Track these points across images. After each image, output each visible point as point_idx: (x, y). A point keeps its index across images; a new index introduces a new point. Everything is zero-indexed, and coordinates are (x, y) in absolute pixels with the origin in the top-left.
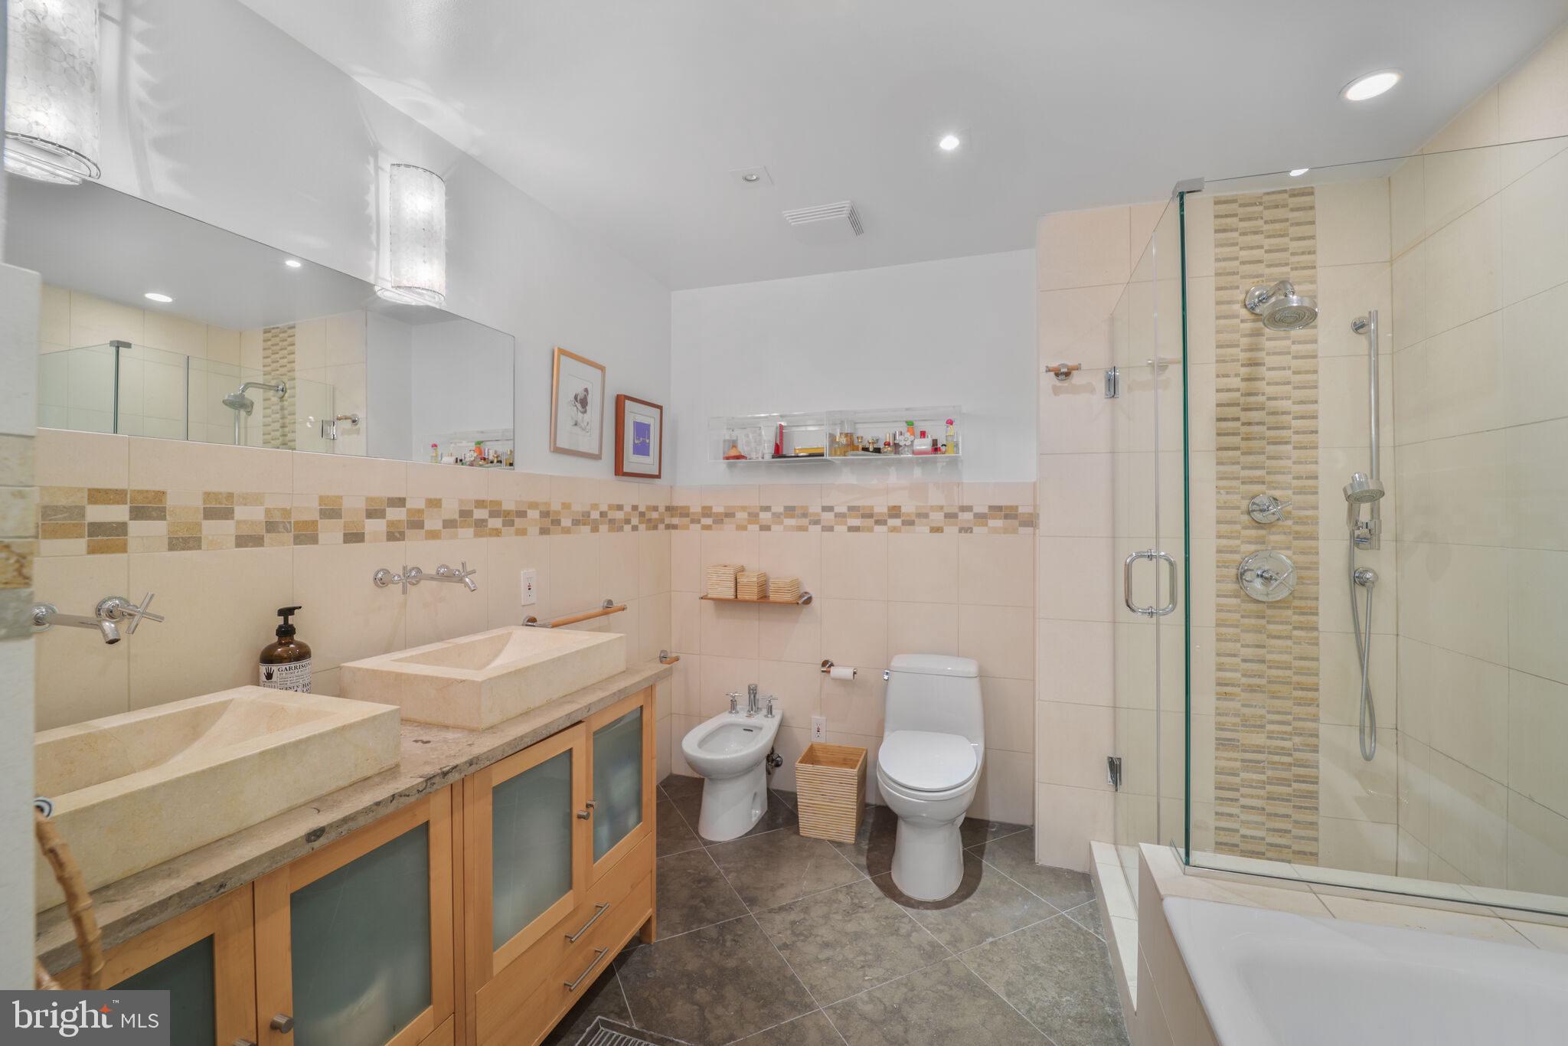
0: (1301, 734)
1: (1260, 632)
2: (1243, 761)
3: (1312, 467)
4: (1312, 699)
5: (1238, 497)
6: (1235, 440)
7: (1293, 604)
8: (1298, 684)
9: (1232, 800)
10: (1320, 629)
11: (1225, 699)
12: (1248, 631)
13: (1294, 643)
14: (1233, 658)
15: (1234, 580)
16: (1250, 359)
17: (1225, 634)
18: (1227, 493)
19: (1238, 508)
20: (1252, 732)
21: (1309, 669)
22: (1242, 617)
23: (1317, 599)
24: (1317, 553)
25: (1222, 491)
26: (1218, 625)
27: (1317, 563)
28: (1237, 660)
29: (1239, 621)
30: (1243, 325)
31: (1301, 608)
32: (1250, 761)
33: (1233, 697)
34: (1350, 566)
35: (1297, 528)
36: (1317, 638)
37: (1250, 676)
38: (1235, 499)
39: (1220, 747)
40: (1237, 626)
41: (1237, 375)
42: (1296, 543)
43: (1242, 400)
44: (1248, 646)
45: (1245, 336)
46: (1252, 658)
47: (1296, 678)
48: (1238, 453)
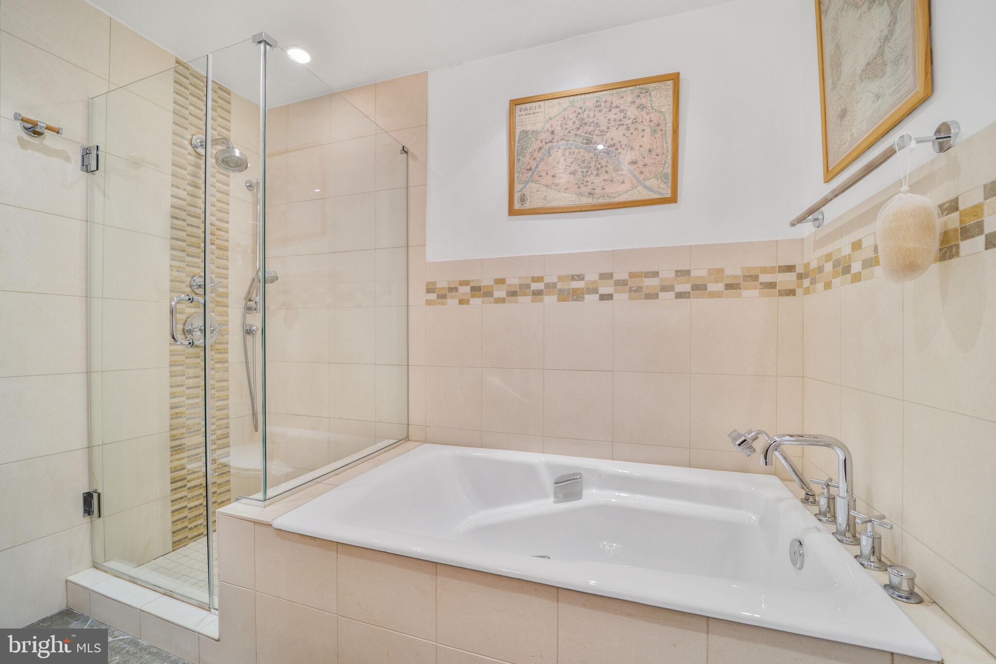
0: (220, 428)
1: (198, 367)
2: (188, 457)
3: (225, 262)
4: (226, 405)
5: (184, 274)
6: (182, 235)
7: (215, 347)
8: (218, 397)
9: (181, 487)
10: (229, 362)
11: (176, 418)
12: (190, 368)
13: (216, 372)
14: (181, 388)
15: (181, 332)
16: (193, 182)
17: (176, 371)
18: (178, 271)
19: (184, 282)
20: (193, 436)
21: (224, 387)
22: (187, 358)
23: (227, 343)
24: (228, 315)
25: (174, 269)
26: (171, 365)
27: (227, 321)
28: (184, 388)
29: (184, 361)
30: (189, 157)
31: (220, 349)
32: (192, 456)
33: (181, 415)
34: (243, 323)
35: (218, 299)
36: (227, 367)
37: (192, 398)
38: (183, 275)
39: (174, 453)
40: (183, 365)
41: (184, 189)
42: (217, 309)
43: (188, 208)
44: (189, 378)
45: (190, 164)
46: (192, 385)
47: (217, 394)
48: (184, 244)
